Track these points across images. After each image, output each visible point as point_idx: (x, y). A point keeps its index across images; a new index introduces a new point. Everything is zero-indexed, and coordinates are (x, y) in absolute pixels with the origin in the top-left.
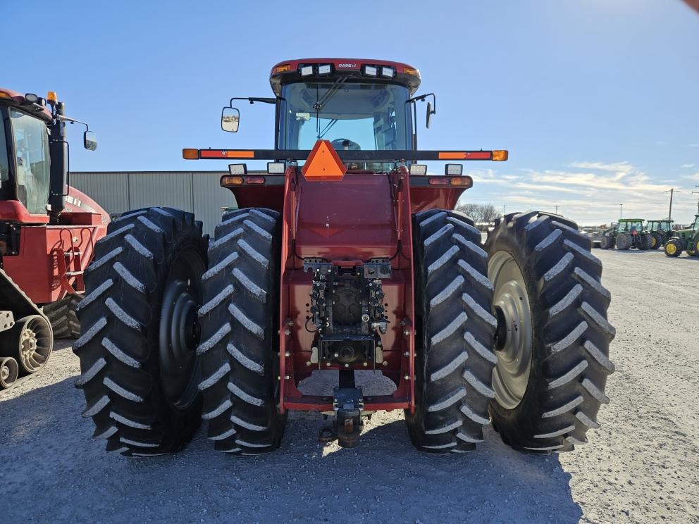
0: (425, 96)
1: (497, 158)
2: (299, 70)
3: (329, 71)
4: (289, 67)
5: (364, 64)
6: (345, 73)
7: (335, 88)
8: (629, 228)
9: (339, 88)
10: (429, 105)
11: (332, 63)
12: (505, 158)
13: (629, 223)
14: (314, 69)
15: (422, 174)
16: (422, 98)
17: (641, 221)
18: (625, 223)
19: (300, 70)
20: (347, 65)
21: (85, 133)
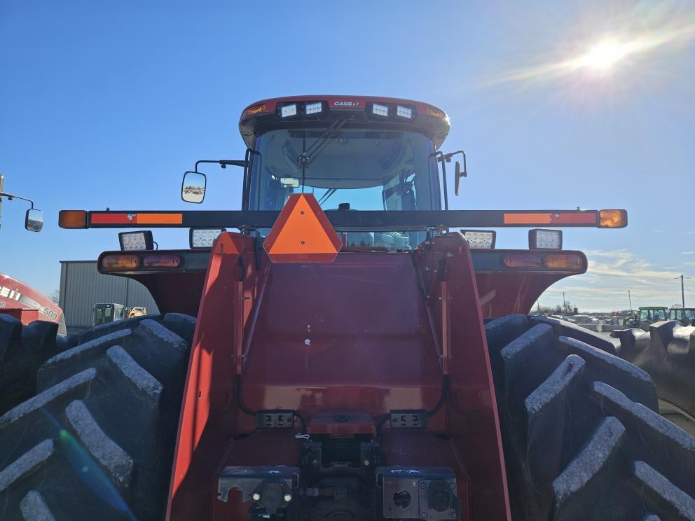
0: (451, 155)
1: (609, 223)
2: (278, 111)
3: (320, 110)
4: (264, 107)
5: (369, 102)
6: (344, 114)
7: (326, 137)
8: (652, 316)
9: (334, 137)
10: (457, 165)
11: (326, 101)
12: (624, 223)
13: (651, 312)
14: (298, 109)
15: (487, 246)
16: (448, 157)
17: (664, 309)
18: (646, 311)
19: (280, 111)
20: (346, 104)
21: (28, 211)
